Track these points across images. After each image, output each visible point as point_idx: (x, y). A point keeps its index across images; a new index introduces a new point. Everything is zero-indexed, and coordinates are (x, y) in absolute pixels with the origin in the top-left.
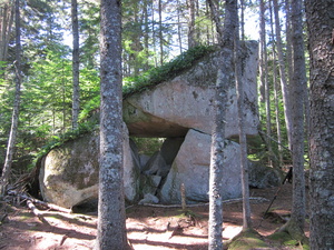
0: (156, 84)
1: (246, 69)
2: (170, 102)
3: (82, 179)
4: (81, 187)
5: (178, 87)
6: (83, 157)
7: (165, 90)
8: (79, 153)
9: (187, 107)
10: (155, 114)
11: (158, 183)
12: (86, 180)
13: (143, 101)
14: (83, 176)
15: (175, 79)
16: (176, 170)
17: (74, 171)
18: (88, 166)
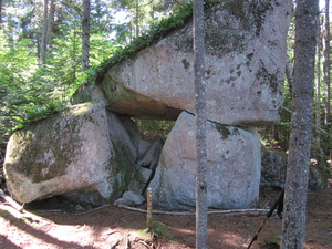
0: (139, 50)
1: (266, 26)
2: (154, 75)
3: (40, 169)
4: (37, 179)
5: (163, 54)
6: (43, 143)
7: (148, 59)
8: (40, 137)
9: (175, 81)
10: (138, 90)
11: (147, 178)
12: (44, 171)
13: (123, 74)
14: (41, 166)
15: (160, 43)
16: (164, 165)
17: (32, 160)
18: (48, 155)
